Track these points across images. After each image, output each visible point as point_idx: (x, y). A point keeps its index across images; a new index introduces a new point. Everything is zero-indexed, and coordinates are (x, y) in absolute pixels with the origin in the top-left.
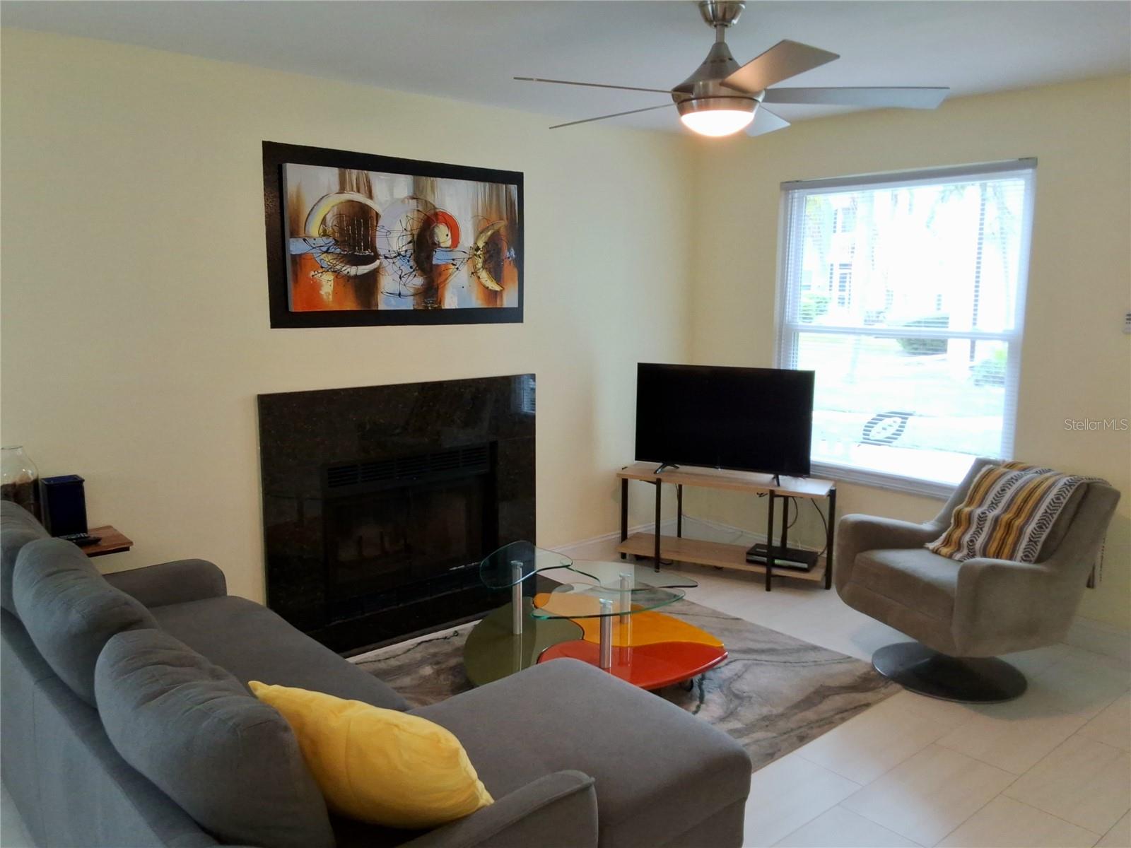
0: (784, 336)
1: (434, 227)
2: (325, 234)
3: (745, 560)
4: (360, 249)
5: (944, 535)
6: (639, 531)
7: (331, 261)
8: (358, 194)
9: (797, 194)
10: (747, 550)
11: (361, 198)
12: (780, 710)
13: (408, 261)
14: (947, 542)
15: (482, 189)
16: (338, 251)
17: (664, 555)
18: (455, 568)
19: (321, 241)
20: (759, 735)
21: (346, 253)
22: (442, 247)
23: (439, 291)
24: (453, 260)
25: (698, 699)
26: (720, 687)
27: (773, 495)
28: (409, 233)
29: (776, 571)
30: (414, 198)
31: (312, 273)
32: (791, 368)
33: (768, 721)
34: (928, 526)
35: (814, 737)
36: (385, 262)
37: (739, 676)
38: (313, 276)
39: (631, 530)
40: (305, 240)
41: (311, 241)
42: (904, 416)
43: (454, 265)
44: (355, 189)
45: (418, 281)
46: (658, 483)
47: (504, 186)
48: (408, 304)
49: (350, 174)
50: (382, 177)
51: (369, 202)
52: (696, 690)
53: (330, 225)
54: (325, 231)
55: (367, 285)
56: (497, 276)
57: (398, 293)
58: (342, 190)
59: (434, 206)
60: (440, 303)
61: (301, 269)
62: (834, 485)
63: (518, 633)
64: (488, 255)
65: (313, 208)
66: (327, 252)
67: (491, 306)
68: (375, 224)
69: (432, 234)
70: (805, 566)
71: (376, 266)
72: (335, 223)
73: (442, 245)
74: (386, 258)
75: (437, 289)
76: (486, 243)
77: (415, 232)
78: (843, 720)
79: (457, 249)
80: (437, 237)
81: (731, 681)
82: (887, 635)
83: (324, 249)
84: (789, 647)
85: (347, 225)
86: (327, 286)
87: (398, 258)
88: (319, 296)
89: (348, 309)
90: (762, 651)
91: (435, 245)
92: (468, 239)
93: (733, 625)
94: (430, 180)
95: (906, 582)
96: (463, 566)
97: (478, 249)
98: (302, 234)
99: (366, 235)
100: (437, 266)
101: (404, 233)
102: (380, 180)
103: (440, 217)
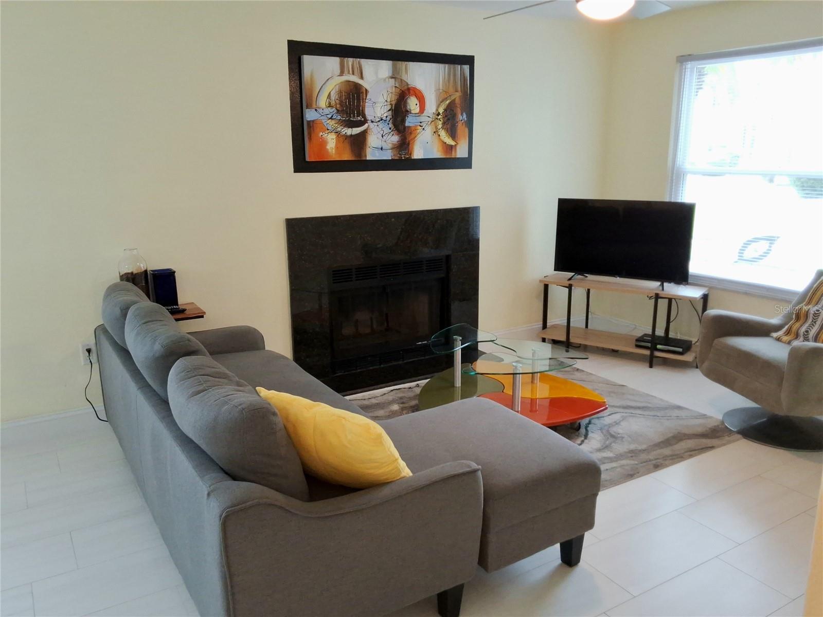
0: (675, 176)
1: (407, 98)
2: (330, 106)
3: (634, 346)
4: (354, 116)
5: (786, 327)
6: (556, 323)
7: (334, 125)
8: (352, 76)
9: (689, 65)
10: (636, 338)
11: (355, 79)
12: (644, 447)
13: (388, 124)
14: (788, 332)
15: (443, 69)
16: (339, 117)
17: (572, 340)
18: (420, 343)
19: (327, 111)
20: (624, 462)
21: (344, 119)
22: (413, 114)
23: (410, 145)
24: (421, 123)
25: (583, 436)
26: (601, 429)
27: (657, 297)
28: (389, 103)
29: (657, 354)
30: (392, 78)
31: (321, 134)
32: (680, 201)
33: (633, 453)
34: (775, 321)
35: (666, 466)
36: (372, 125)
37: (617, 423)
38: (322, 135)
39: (550, 323)
40: (316, 110)
41: (321, 111)
42: (771, 240)
43: (421, 126)
44: (351, 72)
45: (395, 139)
46: (570, 287)
47: (459, 66)
48: (388, 156)
49: (348, 62)
50: (369, 63)
51: (361, 82)
52: (583, 430)
53: (333, 99)
54: (330, 103)
55: (359, 142)
56: (453, 134)
57: (381, 147)
58: (342, 73)
59: (407, 83)
60: (411, 154)
61: (314, 130)
62: (709, 290)
63: (458, 386)
64: (446, 118)
65: (322, 87)
66: (331, 118)
67: (448, 157)
68: (365, 97)
69: (405, 104)
70: (681, 350)
71: (365, 129)
72: (337, 97)
73: (413, 112)
74: (372, 122)
75: (408, 144)
76: (445, 110)
77: (394, 103)
78: (691, 456)
79: (423, 115)
80: (409, 106)
81: (610, 425)
82: (739, 401)
83: (330, 116)
84: (658, 406)
85: (346, 99)
86: (331, 142)
87: (381, 122)
88: (327, 151)
89: (346, 159)
90: (639, 408)
91: (407, 112)
92: (431, 106)
93: (619, 389)
94: (404, 63)
95: (749, 360)
96: (426, 342)
97: (438, 114)
98: (314, 106)
99: (359, 106)
100: (409, 127)
101: (386, 104)
102: (368, 65)
103: (411, 91)
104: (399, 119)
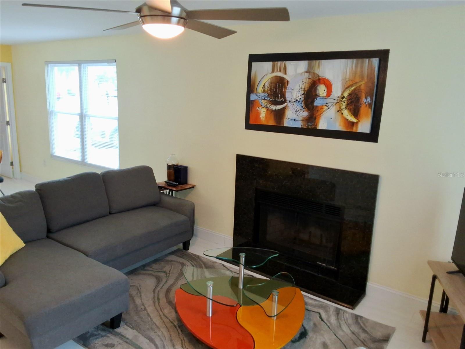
1: (317, 86)
2: (264, 92)
4: (278, 98)
7: (266, 103)
8: (280, 73)
13: (301, 104)
15: (351, 64)
16: (269, 99)
19: (262, 95)
21: (272, 99)
22: (321, 97)
23: (316, 119)
24: (327, 103)
28: (303, 90)
30: (307, 72)
31: (258, 108)
36: (289, 104)
40: (256, 94)
41: (258, 95)
43: (326, 106)
44: (279, 70)
45: (305, 114)
47: (367, 60)
48: (299, 125)
49: (277, 64)
50: (292, 63)
51: (284, 76)
53: (267, 87)
54: (264, 90)
55: (280, 115)
56: (356, 113)
57: (294, 119)
58: (273, 71)
59: (318, 75)
60: (316, 126)
61: (254, 106)
64: (350, 101)
65: (260, 81)
66: (264, 99)
67: (349, 130)
68: (286, 86)
69: (316, 90)
71: (285, 106)
72: (269, 86)
73: (321, 95)
74: (290, 102)
75: (315, 119)
76: (350, 95)
77: (306, 89)
79: (330, 98)
80: (319, 91)
83: (263, 98)
85: (274, 87)
86: (263, 113)
87: (296, 102)
88: (260, 118)
89: (271, 124)
91: (317, 96)
92: (337, 91)
94: (317, 62)
97: (343, 97)
98: (255, 92)
99: (282, 91)
100: (317, 106)
101: (300, 90)
102: (291, 65)
103: (321, 81)
104: (310, 101)
